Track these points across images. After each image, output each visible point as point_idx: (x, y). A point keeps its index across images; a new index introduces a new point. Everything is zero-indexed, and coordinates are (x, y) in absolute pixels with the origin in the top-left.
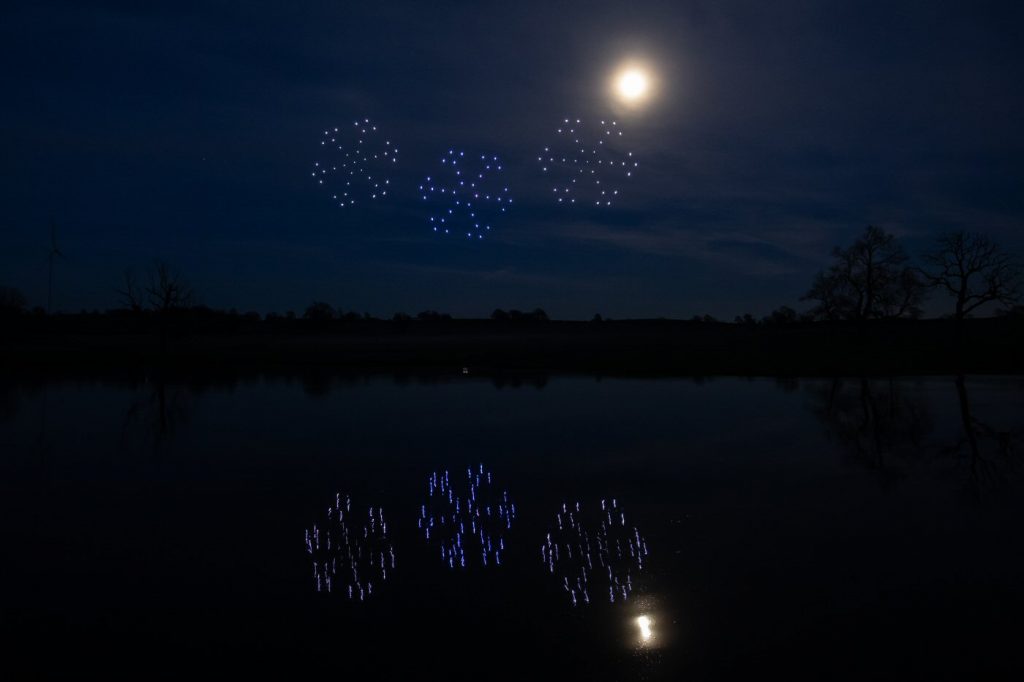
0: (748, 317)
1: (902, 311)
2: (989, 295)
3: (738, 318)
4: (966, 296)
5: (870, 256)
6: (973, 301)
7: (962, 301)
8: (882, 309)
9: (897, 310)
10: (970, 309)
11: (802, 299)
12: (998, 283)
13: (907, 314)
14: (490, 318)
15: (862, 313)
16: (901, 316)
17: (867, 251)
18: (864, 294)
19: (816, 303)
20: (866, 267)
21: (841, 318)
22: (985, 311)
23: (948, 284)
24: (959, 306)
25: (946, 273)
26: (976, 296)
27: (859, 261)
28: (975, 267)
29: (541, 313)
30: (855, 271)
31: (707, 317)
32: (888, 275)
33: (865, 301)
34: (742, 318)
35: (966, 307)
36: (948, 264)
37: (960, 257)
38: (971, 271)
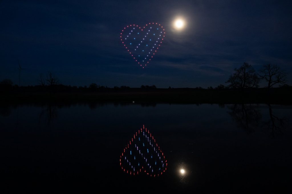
0: (211, 87)
1: (253, 86)
2: (277, 81)
3: (208, 88)
5: (245, 70)
6: (273, 83)
7: (270, 83)
8: (248, 85)
9: (252, 86)
10: (272, 85)
11: (226, 82)
12: (280, 78)
13: (255, 86)
15: (242, 86)
16: (253, 87)
17: (244, 70)
18: (243, 81)
19: (230, 83)
20: (243, 74)
21: (237, 88)
22: (276, 86)
23: (266, 78)
24: (269, 84)
25: (265, 75)
26: (273, 82)
27: (242, 72)
29: (154, 86)
30: (241, 75)
31: (200, 87)
32: (250, 76)
33: (243, 83)
34: (210, 87)
35: (271, 85)
36: (266, 73)
37: (269, 71)
38: (272, 75)
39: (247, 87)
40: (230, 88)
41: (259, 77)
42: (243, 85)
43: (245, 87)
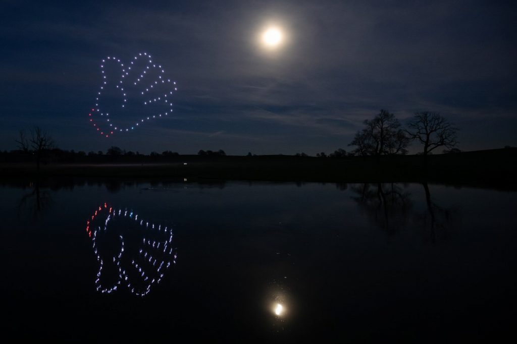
0: (323, 154)
1: (397, 151)
2: (439, 143)
3: (318, 155)
4: (429, 144)
5: (382, 124)
6: (432, 146)
7: (427, 146)
8: (388, 149)
9: (395, 151)
10: (430, 150)
11: (349, 145)
12: (444, 137)
13: (400, 152)
14: (197, 154)
15: (378, 152)
16: (397, 153)
17: (380, 122)
18: (379, 142)
19: (356, 147)
20: (380, 129)
21: (368, 154)
22: (438, 151)
23: (420, 138)
24: (426, 148)
25: (419, 132)
26: (433, 144)
27: (377, 127)
28: (433, 129)
29: (222, 152)
30: (375, 131)
31: (303, 154)
32: (391, 134)
33: (379, 146)
34: (320, 154)
35: (428, 149)
36: (420, 128)
37: (426, 124)
38: (431, 131)
39: (387, 154)
40: (357, 155)
41: (407, 135)
42: (379, 149)
43: (383, 154)
